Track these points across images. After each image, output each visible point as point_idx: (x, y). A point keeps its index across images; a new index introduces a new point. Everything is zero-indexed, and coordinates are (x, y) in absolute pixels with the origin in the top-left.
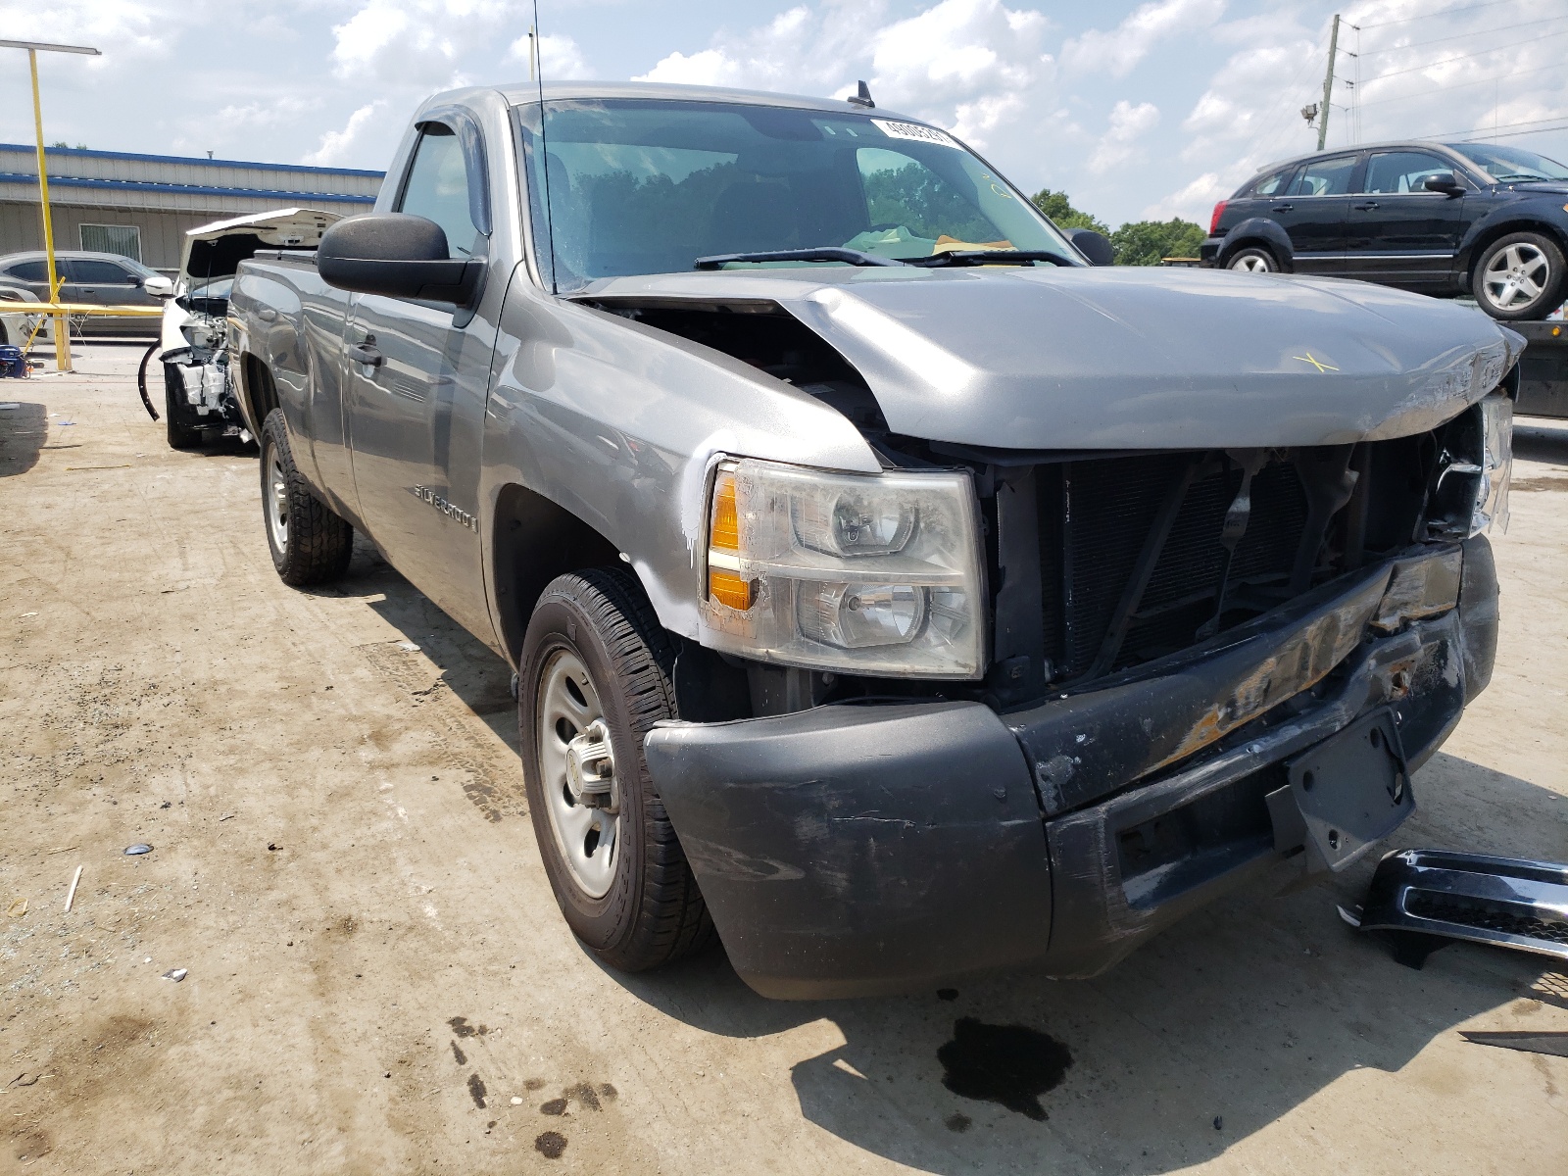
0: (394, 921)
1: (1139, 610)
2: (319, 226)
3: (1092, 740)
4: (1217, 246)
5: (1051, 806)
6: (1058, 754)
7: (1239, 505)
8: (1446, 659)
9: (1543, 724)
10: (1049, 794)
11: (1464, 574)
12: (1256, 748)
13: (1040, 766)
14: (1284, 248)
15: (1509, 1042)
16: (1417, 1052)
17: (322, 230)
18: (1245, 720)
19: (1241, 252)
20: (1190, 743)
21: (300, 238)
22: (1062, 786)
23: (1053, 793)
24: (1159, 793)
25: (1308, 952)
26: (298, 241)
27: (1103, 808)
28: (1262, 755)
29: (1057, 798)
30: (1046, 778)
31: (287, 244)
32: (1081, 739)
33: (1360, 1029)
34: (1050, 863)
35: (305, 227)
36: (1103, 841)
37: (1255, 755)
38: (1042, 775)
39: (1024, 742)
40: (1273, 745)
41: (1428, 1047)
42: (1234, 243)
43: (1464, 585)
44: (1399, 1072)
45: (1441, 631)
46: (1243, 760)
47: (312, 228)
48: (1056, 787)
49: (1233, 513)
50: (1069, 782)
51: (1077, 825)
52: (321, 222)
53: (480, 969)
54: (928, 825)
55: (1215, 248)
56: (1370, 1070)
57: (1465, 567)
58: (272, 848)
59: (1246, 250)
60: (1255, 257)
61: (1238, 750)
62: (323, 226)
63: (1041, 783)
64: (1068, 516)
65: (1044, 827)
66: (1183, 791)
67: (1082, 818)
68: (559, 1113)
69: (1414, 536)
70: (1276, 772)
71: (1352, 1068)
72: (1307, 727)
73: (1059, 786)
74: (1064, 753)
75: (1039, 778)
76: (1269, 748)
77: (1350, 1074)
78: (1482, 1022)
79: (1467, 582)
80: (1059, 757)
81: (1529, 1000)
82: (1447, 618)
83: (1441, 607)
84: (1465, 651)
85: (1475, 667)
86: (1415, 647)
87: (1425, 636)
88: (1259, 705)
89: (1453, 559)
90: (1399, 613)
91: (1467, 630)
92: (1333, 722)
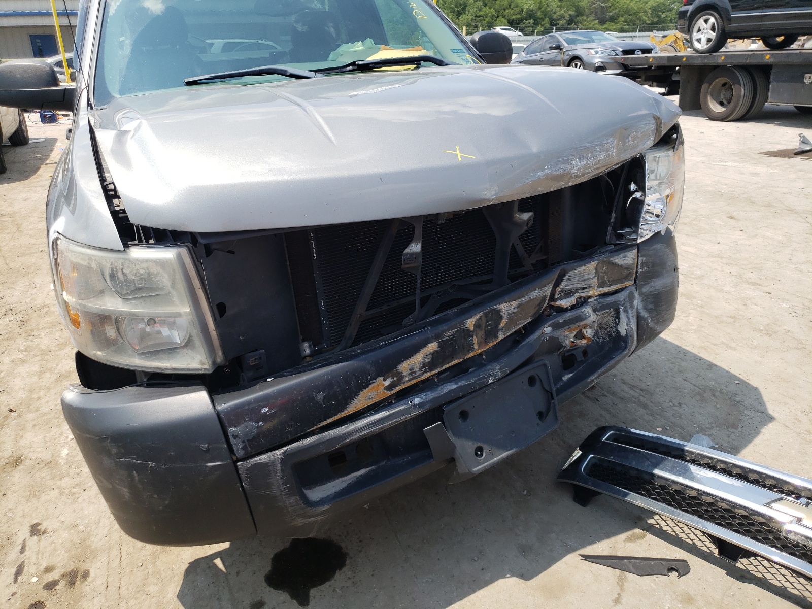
0: (42, 459)
1: (368, 309)
3: (273, 411)
4: (688, 11)
5: (240, 453)
6: (246, 421)
7: (412, 248)
8: (619, 319)
9: (762, 328)
10: (238, 446)
11: (639, 264)
12: (417, 401)
13: (232, 429)
14: (727, 10)
15: (610, 562)
16: (550, 567)
18: (409, 384)
19: (699, 15)
20: (357, 404)
22: (247, 440)
23: (241, 445)
24: (328, 438)
25: (525, 493)
27: (282, 450)
28: (420, 405)
29: (244, 448)
30: (235, 437)
32: (264, 410)
33: (524, 550)
34: (242, 487)
36: (279, 471)
37: (415, 406)
38: (233, 436)
39: (222, 416)
40: (431, 397)
41: (558, 564)
42: (696, 8)
43: (640, 270)
44: (531, 581)
45: (615, 302)
46: (404, 409)
48: (243, 442)
49: (407, 254)
50: (254, 438)
51: (258, 463)
53: (67, 491)
54: (163, 465)
55: (686, 12)
56: (515, 579)
57: (640, 259)
58: (11, 411)
59: (703, 13)
60: (709, 17)
61: (402, 402)
63: (232, 440)
64: (314, 255)
65: (236, 466)
66: (348, 434)
67: (264, 458)
68: (51, 589)
69: (607, 241)
70: (434, 413)
71: (504, 577)
72: (462, 383)
73: (246, 441)
74: (251, 420)
75: (231, 437)
77: (501, 582)
78: (602, 548)
79: (642, 267)
80: (246, 424)
81: (641, 531)
82: (623, 293)
83: (619, 286)
84: (641, 311)
85: (649, 319)
86: (584, 317)
87: (600, 307)
88: (425, 372)
89: (626, 256)
90: (577, 295)
91: (643, 298)
92: (486, 378)
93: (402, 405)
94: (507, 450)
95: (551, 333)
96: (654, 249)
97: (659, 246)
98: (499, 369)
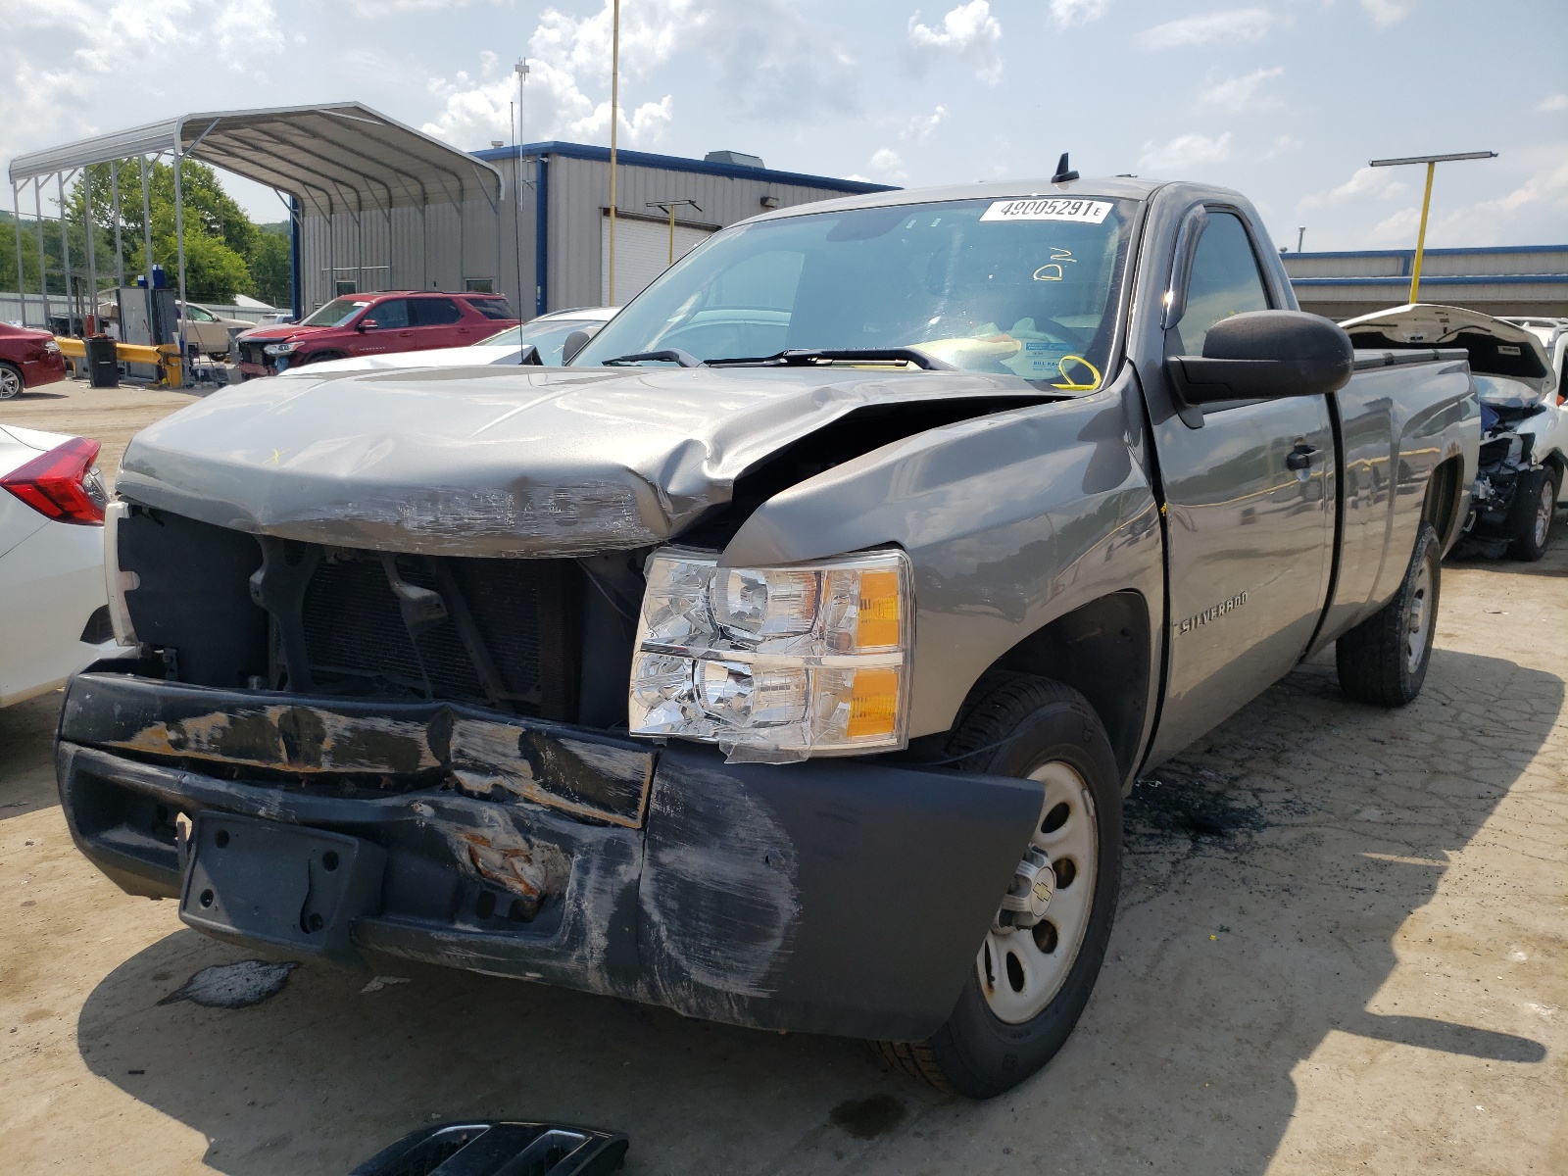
2: (1443, 321)
11: (655, 791)
12: (186, 780)
17: (1446, 325)
18: (196, 754)
20: (141, 742)
21: (1424, 334)
26: (1422, 338)
27: (78, 748)
28: (185, 787)
31: (1408, 341)
35: (1429, 323)
36: (70, 770)
37: (180, 782)
40: (197, 785)
43: (656, 806)
45: (568, 836)
46: (171, 780)
47: (1434, 323)
51: (65, 749)
52: (1444, 317)
57: (657, 780)
62: (1447, 321)
67: (69, 747)
72: (232, 791)
76: (194, 785)
79: (662, 803)
82: (597, 830)
83: (598, 813)
84: (646, 899)
85: (663, 928)
86: (479, 821)
87: (538, 828)
88: (215, 751)
89: (607, 754)
90: (499, 780)
91: (659, 874)
92: (259, 804)
93: (172, 774)
94: (234, 925)
95: (430, 818)
96: (698, 776)
97: (717, 776)
98: (280, 804)
